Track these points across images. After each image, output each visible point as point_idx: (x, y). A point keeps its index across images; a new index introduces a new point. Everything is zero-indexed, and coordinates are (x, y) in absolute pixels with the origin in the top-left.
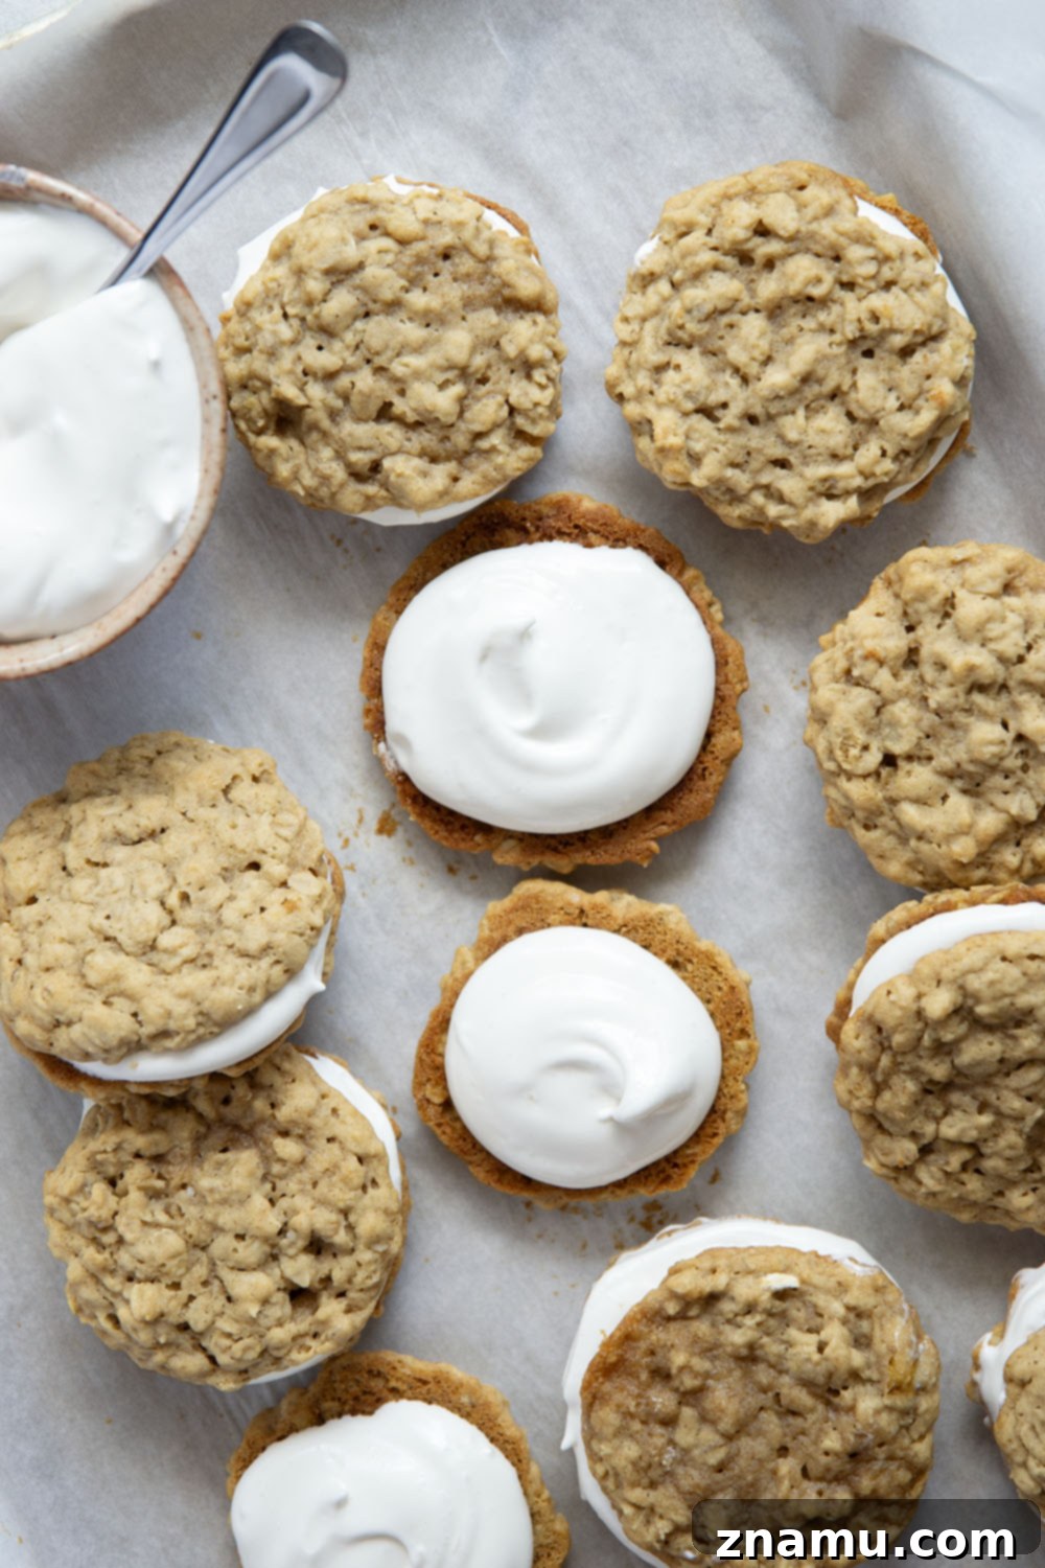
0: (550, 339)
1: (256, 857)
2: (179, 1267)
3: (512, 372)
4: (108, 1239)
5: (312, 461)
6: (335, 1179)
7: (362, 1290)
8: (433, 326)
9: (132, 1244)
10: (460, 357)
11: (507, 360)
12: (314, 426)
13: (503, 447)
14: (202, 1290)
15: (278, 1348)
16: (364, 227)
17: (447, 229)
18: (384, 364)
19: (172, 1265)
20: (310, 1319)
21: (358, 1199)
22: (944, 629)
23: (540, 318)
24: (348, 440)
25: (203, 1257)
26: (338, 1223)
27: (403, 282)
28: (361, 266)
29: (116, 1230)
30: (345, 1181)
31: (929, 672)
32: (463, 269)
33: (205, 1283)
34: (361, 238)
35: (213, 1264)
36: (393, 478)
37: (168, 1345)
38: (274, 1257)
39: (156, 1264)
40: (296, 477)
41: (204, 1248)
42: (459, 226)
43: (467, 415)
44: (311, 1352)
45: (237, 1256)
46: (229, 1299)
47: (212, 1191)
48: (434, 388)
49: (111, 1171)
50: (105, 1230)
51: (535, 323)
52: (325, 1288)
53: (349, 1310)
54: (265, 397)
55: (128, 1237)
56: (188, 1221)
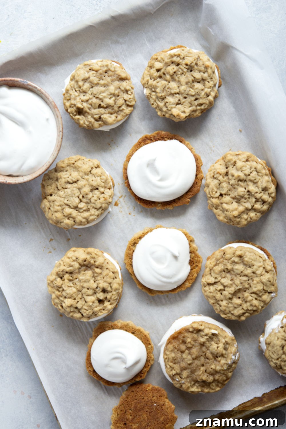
0: (130, 85)
1: (97, 187)
2: (75, 295)
3: (124, 93)
4: (61, 289)
5: (87, 119)
6: (108, 277)
7: (113, 300)
8: (106, 87)
9: (66, 291)
10: (113, 92)
11: (122, 91)
12: (86, 112)
13: (125, 109)
14: (80, 300)
15: (96, 312)
16: (88, 70)
17: (105, 67)
18: (98, 96)
19: (74, 295)
20: (102, 306)
21: (112, 281)
22: (234, 168)
23: (127, 81)
24: (93, 113)
25: (80, 293)
26: (108, 286)
27: (98, 79)
28: (89, 78)
29: (62, 288)
30: (110, 277)
31: (230, 177)
32: (110, 74)
33: (81, 299)
34: (88, 72)
35: (82, 295)
36: (104, 119)
37: (73, 311)
38: (95, 293)
39: (71, 295)
40: (84, 123)
41: (81, 291)
42: (107, 66)
43: (116, 103)
44: (103, 313)
45: (87, 293)
46: (86, 302)
47: (82, 279)
48: (109, 99)
49: (61, 276)
50: (60, 288)
51: (126, 82)
52: (106, 300)
53: (111, 304)
54: (75, 108)
55: (65, 289)
56: (77, 286)
